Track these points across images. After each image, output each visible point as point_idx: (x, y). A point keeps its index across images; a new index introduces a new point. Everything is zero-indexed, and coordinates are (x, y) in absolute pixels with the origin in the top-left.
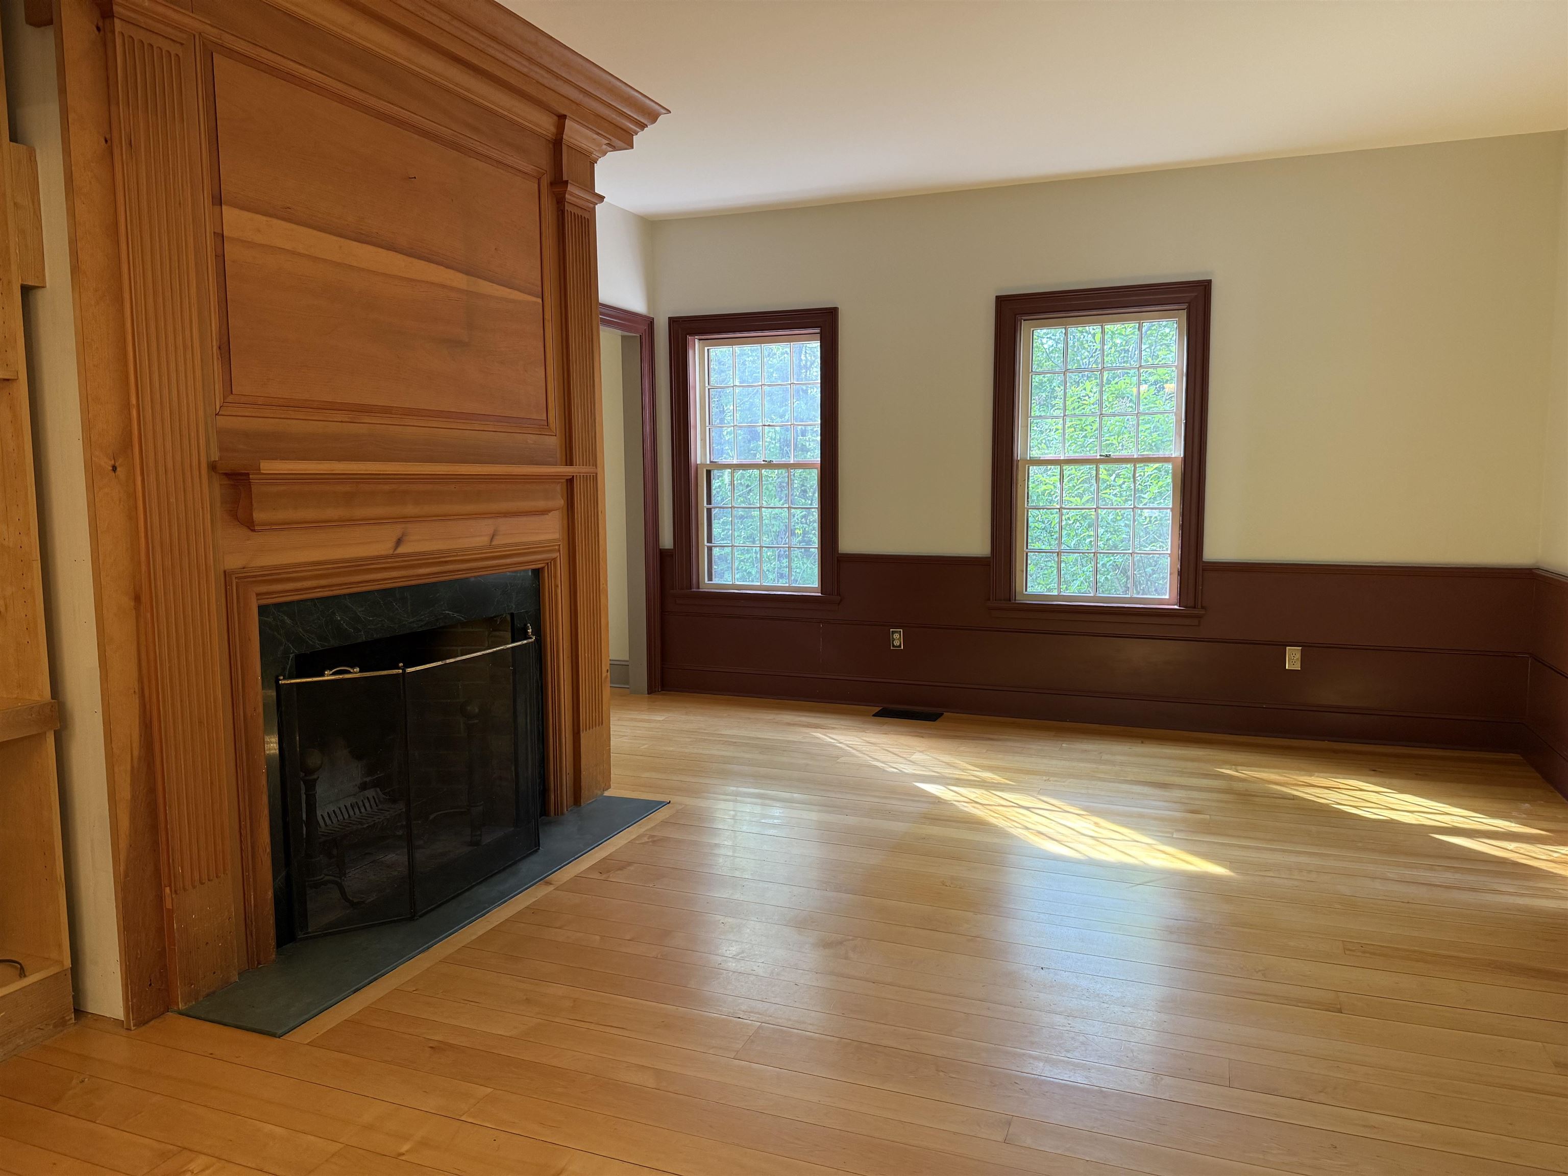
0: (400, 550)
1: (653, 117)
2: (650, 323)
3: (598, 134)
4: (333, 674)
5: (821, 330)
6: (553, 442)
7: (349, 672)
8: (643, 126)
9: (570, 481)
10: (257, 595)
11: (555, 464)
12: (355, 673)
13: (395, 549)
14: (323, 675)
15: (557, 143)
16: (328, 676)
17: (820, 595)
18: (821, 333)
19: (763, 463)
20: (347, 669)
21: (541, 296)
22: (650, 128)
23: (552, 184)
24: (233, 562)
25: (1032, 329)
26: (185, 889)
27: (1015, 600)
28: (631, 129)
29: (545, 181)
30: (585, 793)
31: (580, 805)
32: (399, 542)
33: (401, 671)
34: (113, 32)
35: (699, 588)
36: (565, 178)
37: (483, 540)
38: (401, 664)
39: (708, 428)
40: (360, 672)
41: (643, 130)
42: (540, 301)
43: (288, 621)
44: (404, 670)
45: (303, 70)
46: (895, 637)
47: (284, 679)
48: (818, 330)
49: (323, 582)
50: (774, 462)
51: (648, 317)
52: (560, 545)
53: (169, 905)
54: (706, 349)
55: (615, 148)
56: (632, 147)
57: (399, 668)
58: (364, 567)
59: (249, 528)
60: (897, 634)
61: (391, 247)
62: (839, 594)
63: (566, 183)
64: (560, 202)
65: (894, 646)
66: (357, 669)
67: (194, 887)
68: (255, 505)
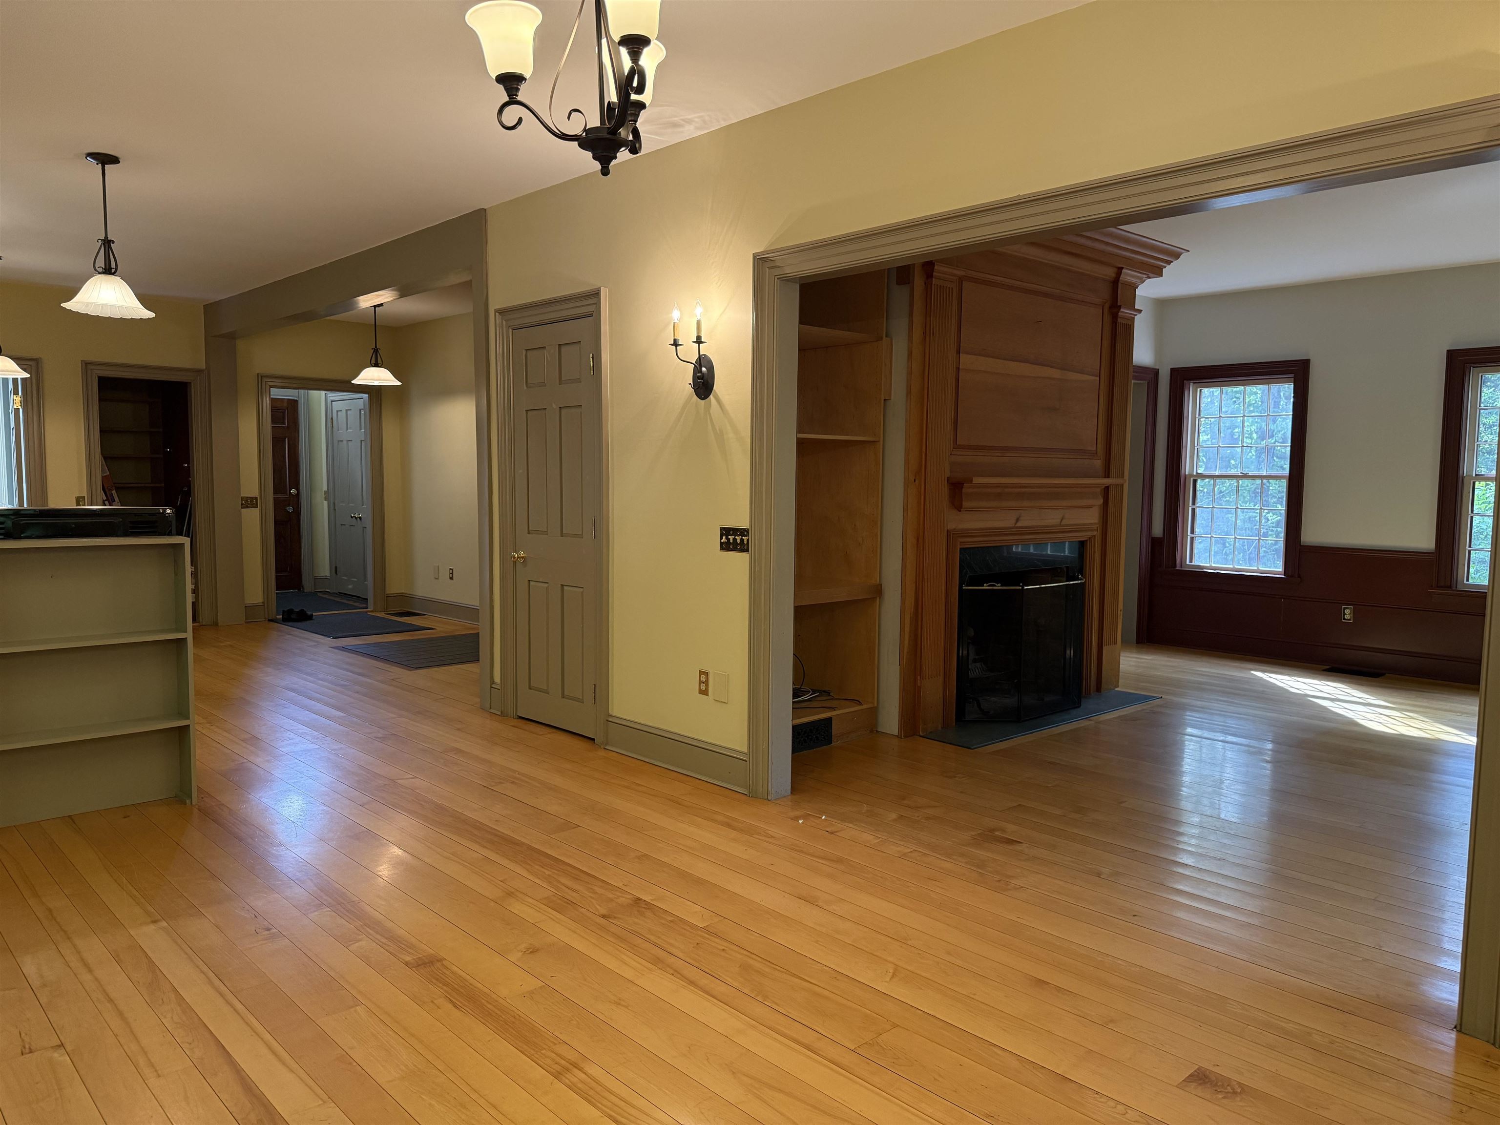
0: (1019, 524)
1: (1177, 256)
2: (1155, 373)
3: (1141, 273)
4: (989, 586)
5: (1295, 376)
6: (1098, 463)
7: (995, 586)
8: (1169, 263)
9: (1107, 489)
10: (960, 543)
11: (1098, 477)
12: (998, 587)
13: (1016, 523)
14: (983, 586)
15: (1115, 282)
16: (986, 587)
17: (1283, 576)
18: (1295, 378)
19: (1240, 474)
20: (994, 584)
21: (1099, 375)
22: (1175, 263)
23: (1110, 308)
24: (951, 526)
25: (1480, 374)
26: (926, 679)
27: (1457, 588)
28: (1161, 265)
29: (1107, 306)
30: (1104, 686)
31: (1101, 692)
32: (1017, 520)
33: (1021, 588)
34: (932, 284)
35: (1182, 568)
36: (1119, 304)
37: (1056, 521)
38: (1021, 584)
39: (1196, 448)
40: (1001, 586)
41: (1170, 264)
42: (1098, 379)
43: (968, 558)
44: (1023, 587)
45: (996, 278)
46: (1346, 612)
47: (965, 586)
48: (1292, 375)
49: (985, 539)
50: (1250, 474)
51: (1156, 369)
52: (1097, 527)
53: (919, 684)
54: (1199, 389)
55: (1149, 278)
56: (1162, 276)
57: (1020, 586)
58: (1001, 533)
59: (958, 510)
60: (1348, 610)
61: (1026, 361)
62: (1299, 576)
63: (1120, 307)
64: (1115, 317)
65: (1344, 619)
66: (999, 585)
67: (929, 678)
68: (963, 499)
